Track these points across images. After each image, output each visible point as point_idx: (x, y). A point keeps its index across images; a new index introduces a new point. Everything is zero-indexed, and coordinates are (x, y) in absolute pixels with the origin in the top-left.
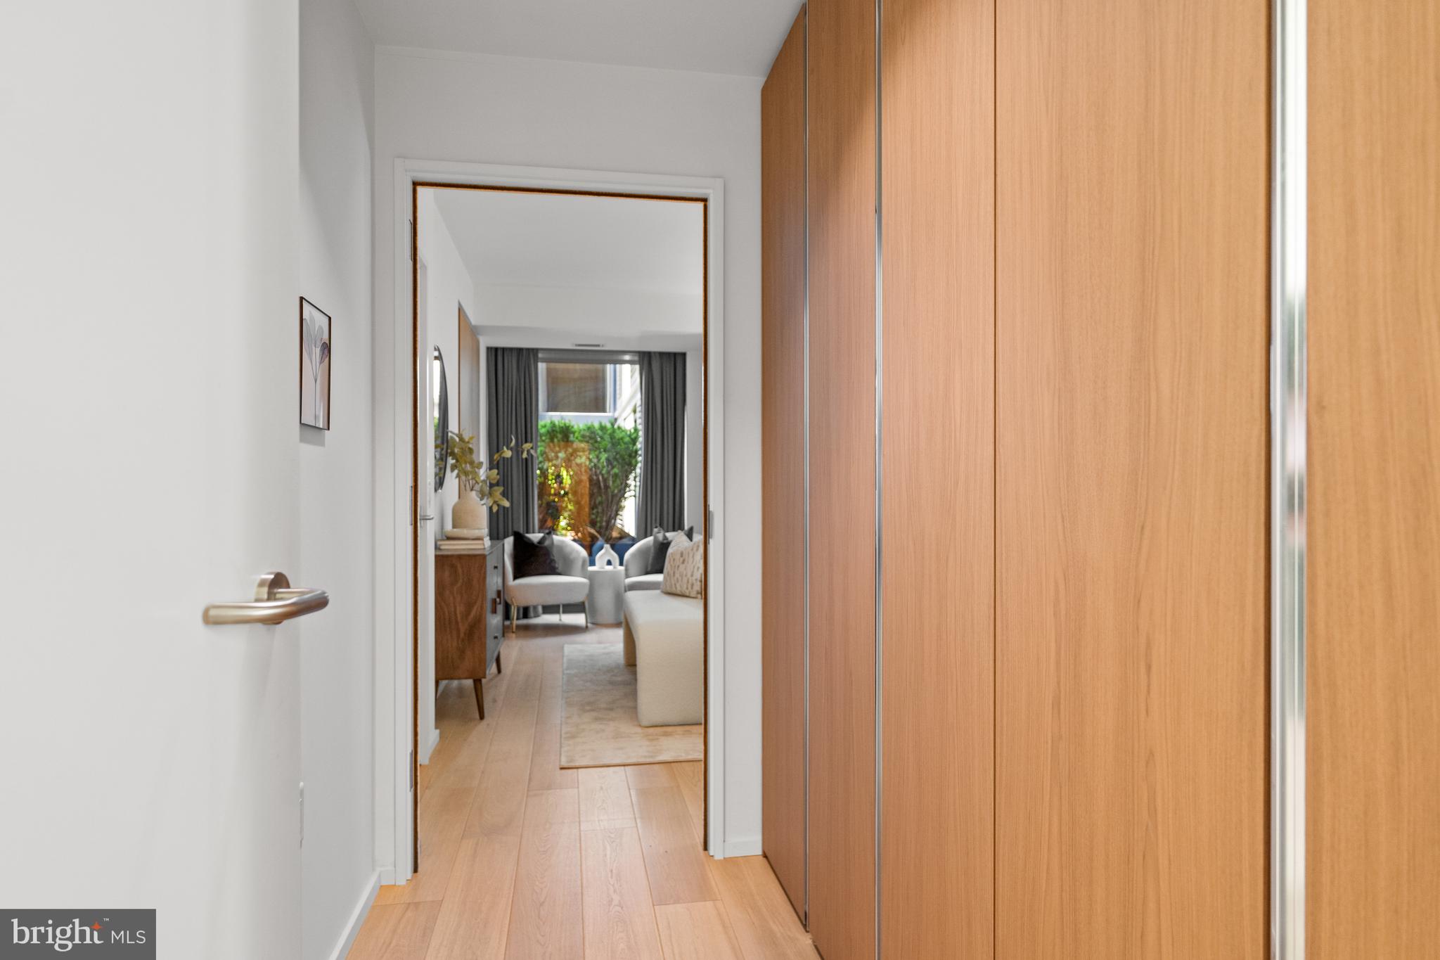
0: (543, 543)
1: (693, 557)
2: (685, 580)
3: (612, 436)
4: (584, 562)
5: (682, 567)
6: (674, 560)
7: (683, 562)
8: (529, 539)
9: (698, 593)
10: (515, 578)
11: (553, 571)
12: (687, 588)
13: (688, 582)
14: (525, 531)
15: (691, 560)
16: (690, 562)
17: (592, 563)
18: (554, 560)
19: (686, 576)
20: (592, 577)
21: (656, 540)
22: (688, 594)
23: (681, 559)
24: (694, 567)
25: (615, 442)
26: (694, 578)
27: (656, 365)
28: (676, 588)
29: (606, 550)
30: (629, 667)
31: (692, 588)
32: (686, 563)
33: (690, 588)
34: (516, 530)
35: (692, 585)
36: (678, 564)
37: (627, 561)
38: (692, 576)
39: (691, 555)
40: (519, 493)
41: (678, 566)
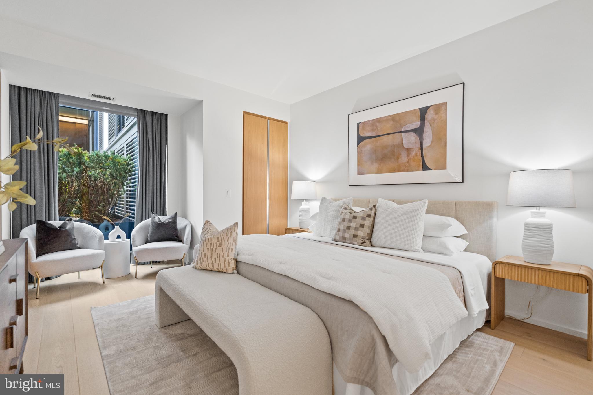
0: (65, 228)
1: (228, 241)
2: (222, 260)
3: (113, 160)
4: (100, 238)
5: (219, 250)
6: (211, 244)
7: (220, 246)
8: (51, 225)
9: (233, 270)
10: (38, 255)
11: (74, 247)
12: (225, 266)
13: (225, 261)
14: (47, 219)
15: (226, 243)
16: (226, 246)
17: (106, 238)
18: (75, 239)
19: (223, 257)
20: (106, 248)
21: (153, 222)
22: (225, 271)
23: (218, 243)
24: (229, 248)
25: (115, 163)
26: (230, 258)
27: (149, 119)
28: (213, 266)
29: (117, 229)
30: (163, 330)
31: (229, 266)
32: (222, 246)
33: (227, 266)
34: (38, 218)
35: (229, 263)
36: (215, 247)
37: (134, 236)
38: (228, 256)
39: (226, 240)
40: (41, 192)
41: (216, 249)
